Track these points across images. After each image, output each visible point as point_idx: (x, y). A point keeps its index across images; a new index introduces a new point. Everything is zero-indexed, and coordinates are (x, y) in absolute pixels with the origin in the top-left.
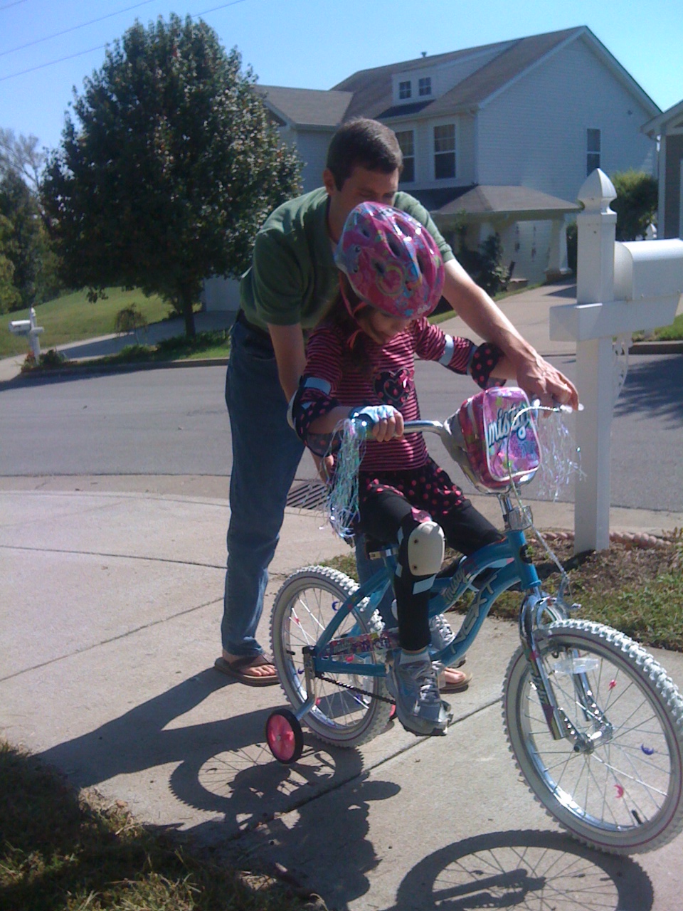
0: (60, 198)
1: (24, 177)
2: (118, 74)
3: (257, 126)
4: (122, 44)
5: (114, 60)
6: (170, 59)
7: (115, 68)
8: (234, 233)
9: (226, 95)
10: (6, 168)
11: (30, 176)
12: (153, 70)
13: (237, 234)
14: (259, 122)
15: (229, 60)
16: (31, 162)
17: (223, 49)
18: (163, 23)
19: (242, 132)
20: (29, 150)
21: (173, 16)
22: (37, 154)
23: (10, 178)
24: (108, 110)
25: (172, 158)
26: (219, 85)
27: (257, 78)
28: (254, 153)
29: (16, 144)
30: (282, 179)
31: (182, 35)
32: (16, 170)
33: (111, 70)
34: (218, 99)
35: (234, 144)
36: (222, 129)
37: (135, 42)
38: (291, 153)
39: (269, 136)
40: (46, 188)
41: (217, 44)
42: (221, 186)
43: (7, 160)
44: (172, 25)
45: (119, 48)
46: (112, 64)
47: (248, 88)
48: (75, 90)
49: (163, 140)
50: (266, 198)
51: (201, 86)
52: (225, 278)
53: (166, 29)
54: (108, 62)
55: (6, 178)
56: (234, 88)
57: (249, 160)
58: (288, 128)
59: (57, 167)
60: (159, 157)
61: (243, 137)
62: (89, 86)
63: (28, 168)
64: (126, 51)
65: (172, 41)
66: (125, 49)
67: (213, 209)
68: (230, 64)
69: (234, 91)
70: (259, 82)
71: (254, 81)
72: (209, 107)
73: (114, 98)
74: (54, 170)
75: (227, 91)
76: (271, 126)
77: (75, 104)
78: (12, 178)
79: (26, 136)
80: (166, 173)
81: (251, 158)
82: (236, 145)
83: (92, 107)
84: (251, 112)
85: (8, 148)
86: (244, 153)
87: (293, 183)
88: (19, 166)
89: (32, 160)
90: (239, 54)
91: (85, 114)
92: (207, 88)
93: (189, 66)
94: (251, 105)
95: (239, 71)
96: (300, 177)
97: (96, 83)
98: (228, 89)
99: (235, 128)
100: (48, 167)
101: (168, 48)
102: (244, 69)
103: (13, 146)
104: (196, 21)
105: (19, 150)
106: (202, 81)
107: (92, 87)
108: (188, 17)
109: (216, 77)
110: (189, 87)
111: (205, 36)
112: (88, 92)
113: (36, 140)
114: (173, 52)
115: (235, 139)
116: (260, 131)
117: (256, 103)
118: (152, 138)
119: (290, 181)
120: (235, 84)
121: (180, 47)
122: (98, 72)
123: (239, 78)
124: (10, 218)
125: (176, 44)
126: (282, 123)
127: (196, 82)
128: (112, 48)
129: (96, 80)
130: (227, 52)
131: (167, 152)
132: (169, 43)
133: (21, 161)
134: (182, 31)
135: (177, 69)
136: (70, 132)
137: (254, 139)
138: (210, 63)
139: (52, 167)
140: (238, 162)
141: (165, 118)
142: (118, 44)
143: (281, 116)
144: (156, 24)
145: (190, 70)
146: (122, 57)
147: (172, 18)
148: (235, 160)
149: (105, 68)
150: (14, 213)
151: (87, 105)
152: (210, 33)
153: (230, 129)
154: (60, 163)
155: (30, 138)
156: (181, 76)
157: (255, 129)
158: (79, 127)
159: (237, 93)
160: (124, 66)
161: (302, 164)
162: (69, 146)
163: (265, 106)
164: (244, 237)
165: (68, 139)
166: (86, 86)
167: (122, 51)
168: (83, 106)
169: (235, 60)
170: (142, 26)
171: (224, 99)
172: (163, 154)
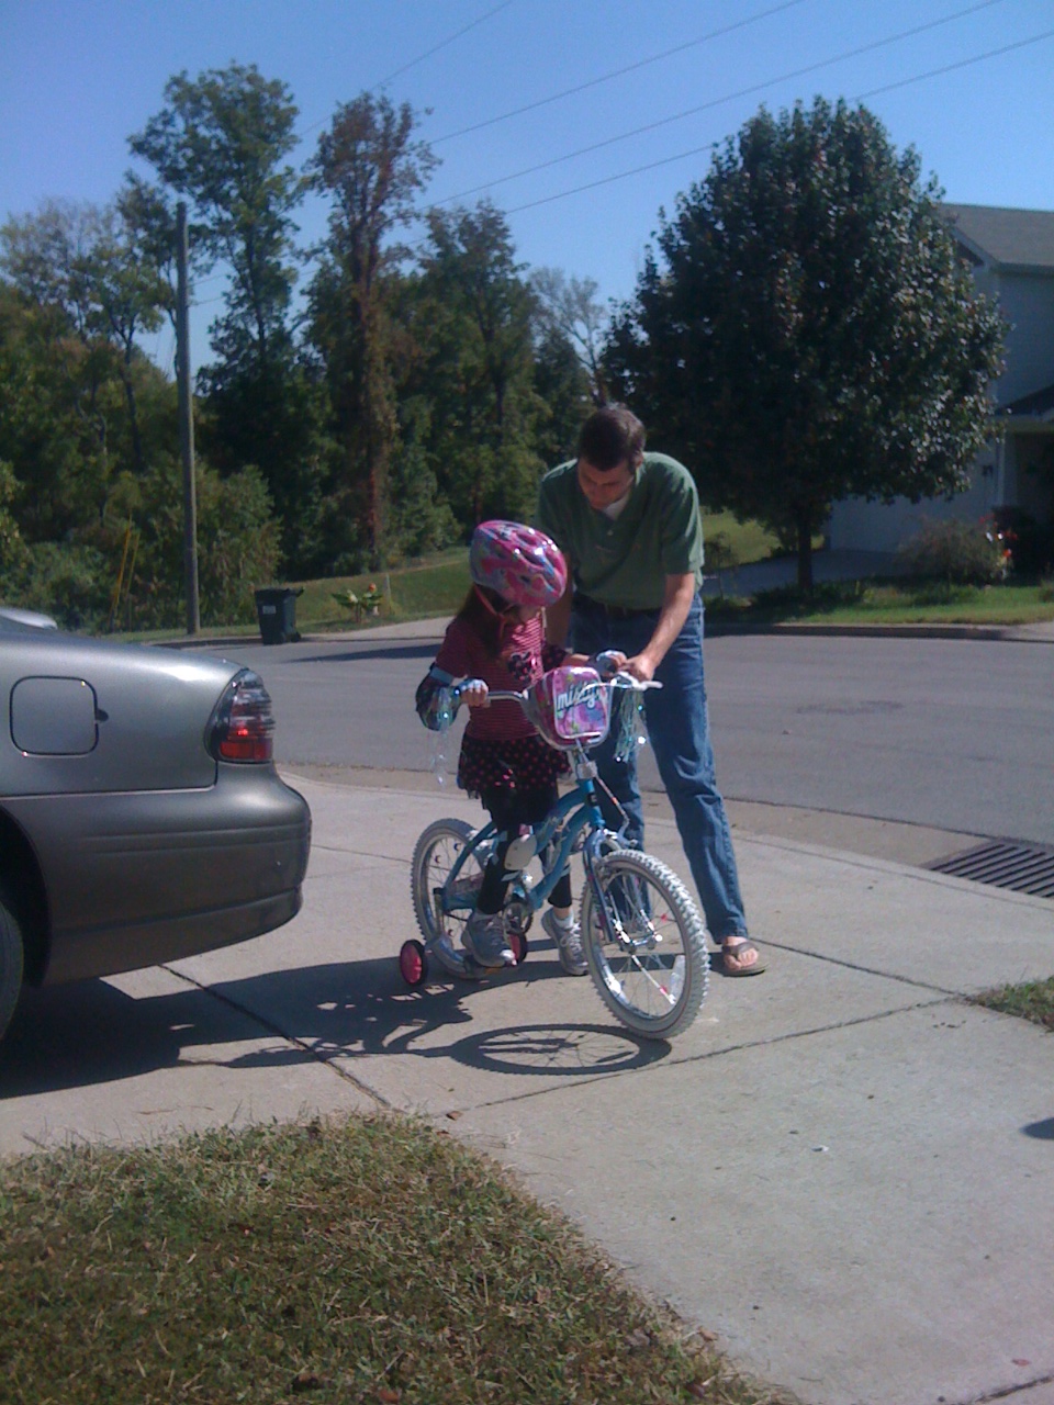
0: (627, 373)
1: (573, 339)
2: (728, 189)
3: (938, 267)
4: (737, 144)
5: (724, 168)
6: (809, 165)
7: (724, 181)
8: (889, 431)
9: (893, 219)
10: (548, 327)
11: (584, 342)
12: (782, 183)
13: (894, 433)
14: (943, 259)
15: (900, 166)
16: (585, 319)
17: (894, 148)
18: (802, 111)
19: (914, 277)
20: (583, 299)
21: (818, 101)
22: (594, 307)
23: (552, 341)
24: (709, 244)
25: (801, 315)
26: (882, 204)
27: (944, 192)
28: (932, 308)
29: (566, 292)
30: (974, 350)
31: (829, 130)
32: (563, 329)
33: (718, 182)
34: (880, 224)
35: (899, 294)
36: (881, 271)
37: (757, 140)
38: (991, 310)
39: (958, 282)
40: (610, 355)
41: (884, 142)
42: (874, 360)
43: (550, 315)
44: (816, 114)
45: (732, 149)
46: (720, 173)
47: (926, 208)
48: (662, 214)
49: (790, 289)
50: (945, 378)
51: (855, 207)
52: (868, 501)
53: (805, 119)
54: (716, 174)
55: (548, 340)
56: (905, 209)
57: (923, 318)
58: (986, 268)
59: (628, 327)
60: (781, 315)
61: (915, 283)
62: (684, 206)
63: (580, 326)
64: (742, 154)
65: (813, 138)
66: (741, 151)
67: (860, 394)
68: (901, 172)
69: (906, 214)
70: (946, 199)
71: (938, 197)
72: (865, 238)
73: (720, 226)
74: (622, 333)
75: (894, 213)
76: (960, 266)
77: (660, 234)
78: (556, 341)
79: (581, 279)
80: (791, 339)
81: (926, 315)
82: (904, 296)
83: (684, 238)
84: (931, 245)
85: (553, 296)
86: (915, 308)
87: (990, 354)
88: (567, 323)
89: (587, 316)
90: (917, 156)
91: (675, 250)
92: (864, 208)
93: (838, 175)
94: (931, 234)
95: (915, 183)
96: (1001, 346)
97: (693, 203)
98: (898, 212)
99: (903, 269)
100: (614, 327)
101: (808, 148)
102: (923, 180)
103: (560, 294)
104: (852, 107)
105: (568, 301)
106: (857, 198)
107: (689, 208)
108: (840, 102)
109: (878, 191)
110: (835, 208)
111: (866, 129)
112: (681, 216)
113: (595, 285)
114: (814, 154)
115: (902, 287)
116: (943, 274)
117: (940, 232)
118: (773, 285)
119: (985, 353)
120: (908, 203)
121: (823, 147)
122: (699, 187)
123: (915, 193)
124: (546, 399)
125: (821, 142)
126: (978, 262)
127: (846, 200)
128: (722, 150)
129: (694, 198)
130: (899, 154)
131: (794, 307)
132: (809, 142)
133: (571, 317)
134: (830, 123)
135: (819, 180)
136: (650, 275)
137: (933, 287)
138: (871, 170)
139: (620, 328)
140: (905, 324)
141: (796, 255)
142: (730, 143)
143: (975, 251)
144: (791, 112)
145: (839, 181)
146: (735, 163)
147: (816, 104)
148: (899, 318)
149: (709, 181)
150: (554, 392)
151: (677, 234)
152: (874, 125)
153: (896, 272)
154: (633, 322)
155: (586, 283)
156: (825, 191)
157: (935, 271)
158: (664, 268)
159: (910, 216)
160: (737, 176)
161: (1008, 327)
162: (644, 297)
163: (952, 237)
164: (906, 438)
165: (646, 288)
166: (679, 206)
167: (736, 154)
168: (671, 237)
169: (910, 165)
170: (770, 115)
171: (889, 226)
172: (788, 309)
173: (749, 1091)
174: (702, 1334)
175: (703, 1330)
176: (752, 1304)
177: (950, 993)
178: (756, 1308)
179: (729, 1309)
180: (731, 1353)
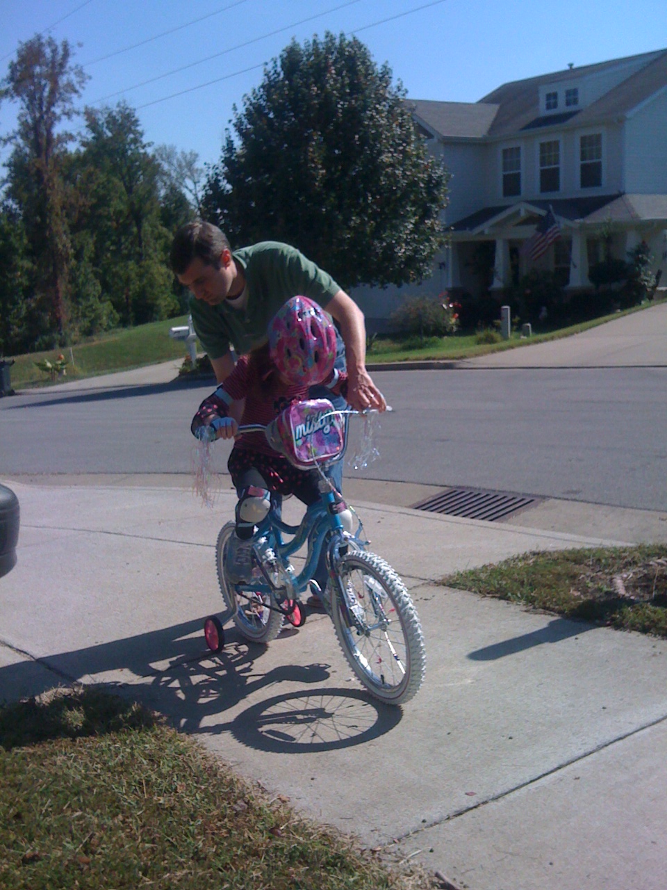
0: (219, 211)
1: (185, 191)
2: (275, 91)
3: (406, 139)
4: (279, 63)
5: (272, 78)
6: (325, 76)
7: (273, 86)
8: (381, 243)
9: (376, 109)
10: (168, 183)
11: (191, 191)
12: (308, 87)
13: (384, 244)
14: (408, 135)
15: (380, 75)
16: (191, 177)
17: (376, 64)
18: (318, 41)
19: (392, 146)
20: (190, 165)
21: (328, 35)
22: (197, 170)
23: (171, 192)
24: (266, 127)
25: (324, 171)
26: (370, 100)
27: (407, 92)
28: (402, 165)
29: (178, 160)
30: (429, 190)
31: (336, 53)
32: (177, 185)
33: (269, 87)
34: (369, 113)
35: (383, 157)
36: (372, 143)
37: (291, 61)
38: (439, 165)
39: (417, 149)
40: (207, 200)
41: (369, 60)
42: (370, 198)
43: (169, 175)
44: (326, 43)
45: (276, 66)
46: (270, 81)
47: (397, 102)
48: (235, 109)
49: (316, 155)
50: (413, 209)
51: (353, 102)
52: (371, 287)
53: (320, 47)
54: (267, 80)
55: (169, 191)
56: (384, 103)
57: (397, 172)
58: (435, 140)
59: (217, 181)
60: (312, 171)
61: (392, 150)
62: (248, 103)
63: (189, 183)
64: (283, 69)
65: (326, 58)
66: (282, 67)
67: (363, 220)
68: (381, 79)
69: (384, 106)
70: (409, 97)
71: (404, 95)
72: (360, 122)
73: (271, 115)
74: (214, 185)
75: (377, 106)
76: (419, 139)
77: (234, 121)
78: (174, 191)
79: (187, 152)
80: (319, 186)
81: (399, 170)
82: (386, 158)
83: (250, 124)
84: (401, 126)
85: (170, 163)
86: (392, 165)
87: (440, 194)
88: (180, 180)
89: (192, 175)
90: (389, 69)
91: (244, 131)
92: (359, 103)
93: (343, 82)
94: (400, 118)
95: (390, 86)
96: (446, 188)
97: (254, 101)
98: (379, 104)
99: (384, 141)
100: (209, 182)
101: (323, 65)
102: (394, 84)
103: (175, 162)
104: (349, 38)
105: (180, 166)
106: (355, 96)
107: (251, 104)
108: (342, 35)
109: (367, 92)
110: (342, 103)
111: (358, 52)
112: (247, 109)
113: (197, 155)
114: (326, 69)
115: (384, 152)
116: (408, 144)
117: (405, 117)
118: (306, 152)
119: (436, 192)
120: (385, 99)
121: (335, 63)
122: (257, 91)
123: (390, 93)
124: (170, 230)
125: (331, 61)
126: (430, 136)
127: (348, 98)
128: (270, 67)
129: (254, 98)
130: (378, 68)
131: (320, 166)
132: (324, 61)
133: (182, 177)
134: (336, 48)
135: (331, 86)
136: (230, 148)
137: (403, 152)
138: (362, 79)
139: (212, 182)
140: (387, 175)
141: (319, 133)
142: (275, 62)
143: (428, 129)
144: (311, 42)
145: (343, 86)
146: (279, 75)
147: (327, 37)
148: (384, 172)
149: (263, 86)
150: (174, 225)
151: (245, 121)
152: (363, 50)
153: (380, 143)
154: (220, 178)
155: (191, 154)
156: (335, 92)
157: (404, 142)
158: (238, 143)
159: (387, 107)
160: (281, 83)
161: (449, 176)
162: (227, 162)
163: (413, 120)
164: (391, 247)
165: (228, 156)
166: (245, 104)
167: (279, 69)
168: (241, 123)
169: (385, 76)
170: (298, 45)
171: (374, 114)
172: (316, 168)
173: (307, 650)
174: (280, 799)
175: (281, 797)
176: (310, 777)
177: (425, 580)
178: (312, 779)
179: (296, 782)
180: (297, 809)
